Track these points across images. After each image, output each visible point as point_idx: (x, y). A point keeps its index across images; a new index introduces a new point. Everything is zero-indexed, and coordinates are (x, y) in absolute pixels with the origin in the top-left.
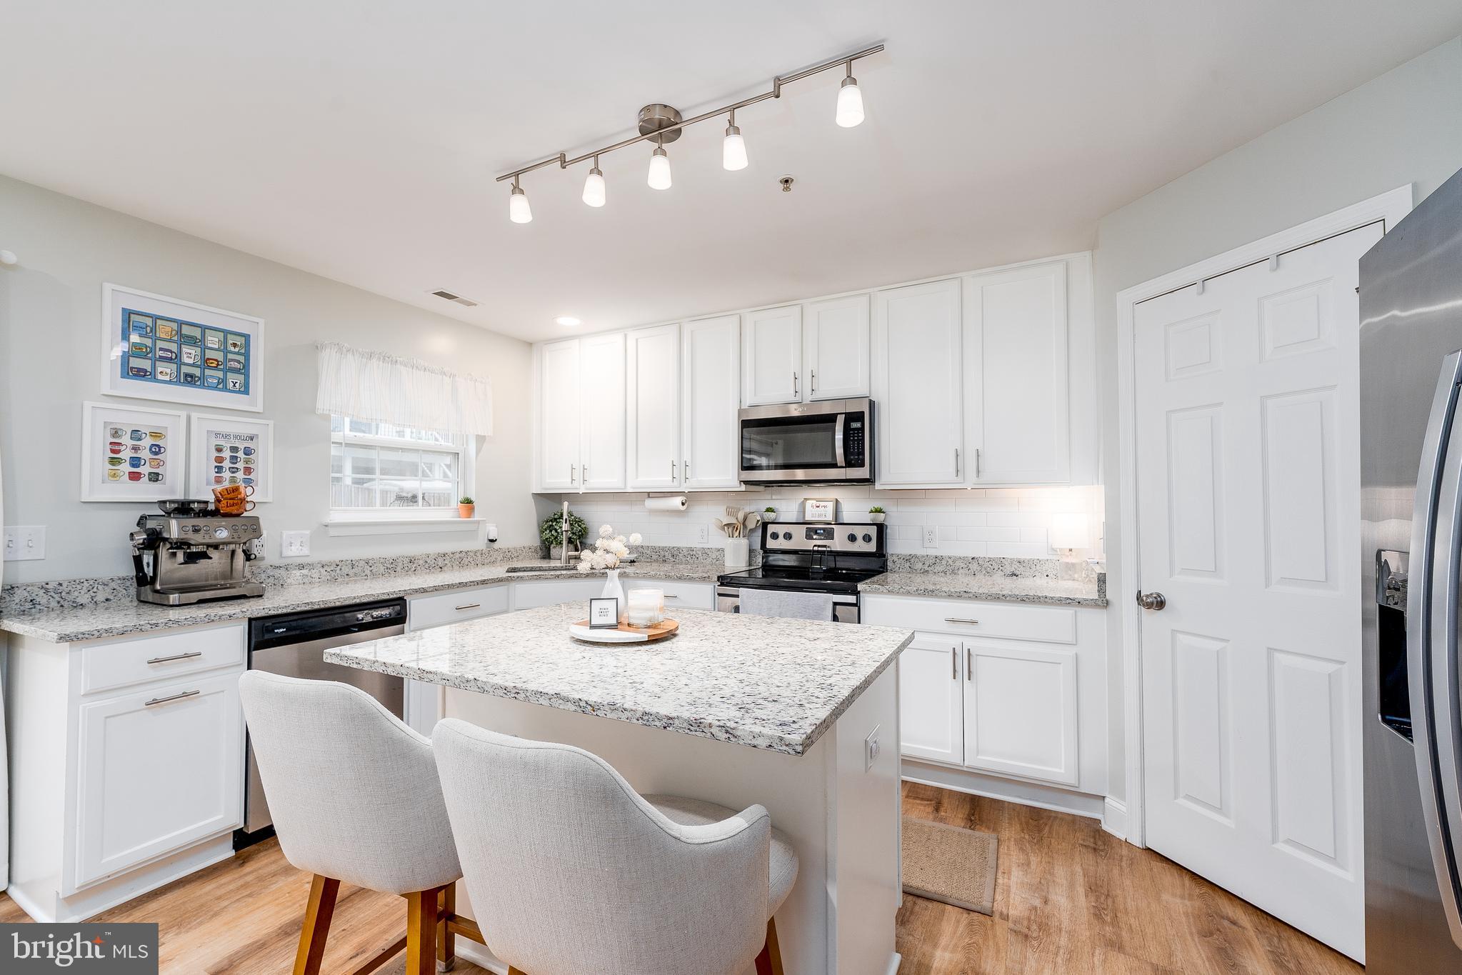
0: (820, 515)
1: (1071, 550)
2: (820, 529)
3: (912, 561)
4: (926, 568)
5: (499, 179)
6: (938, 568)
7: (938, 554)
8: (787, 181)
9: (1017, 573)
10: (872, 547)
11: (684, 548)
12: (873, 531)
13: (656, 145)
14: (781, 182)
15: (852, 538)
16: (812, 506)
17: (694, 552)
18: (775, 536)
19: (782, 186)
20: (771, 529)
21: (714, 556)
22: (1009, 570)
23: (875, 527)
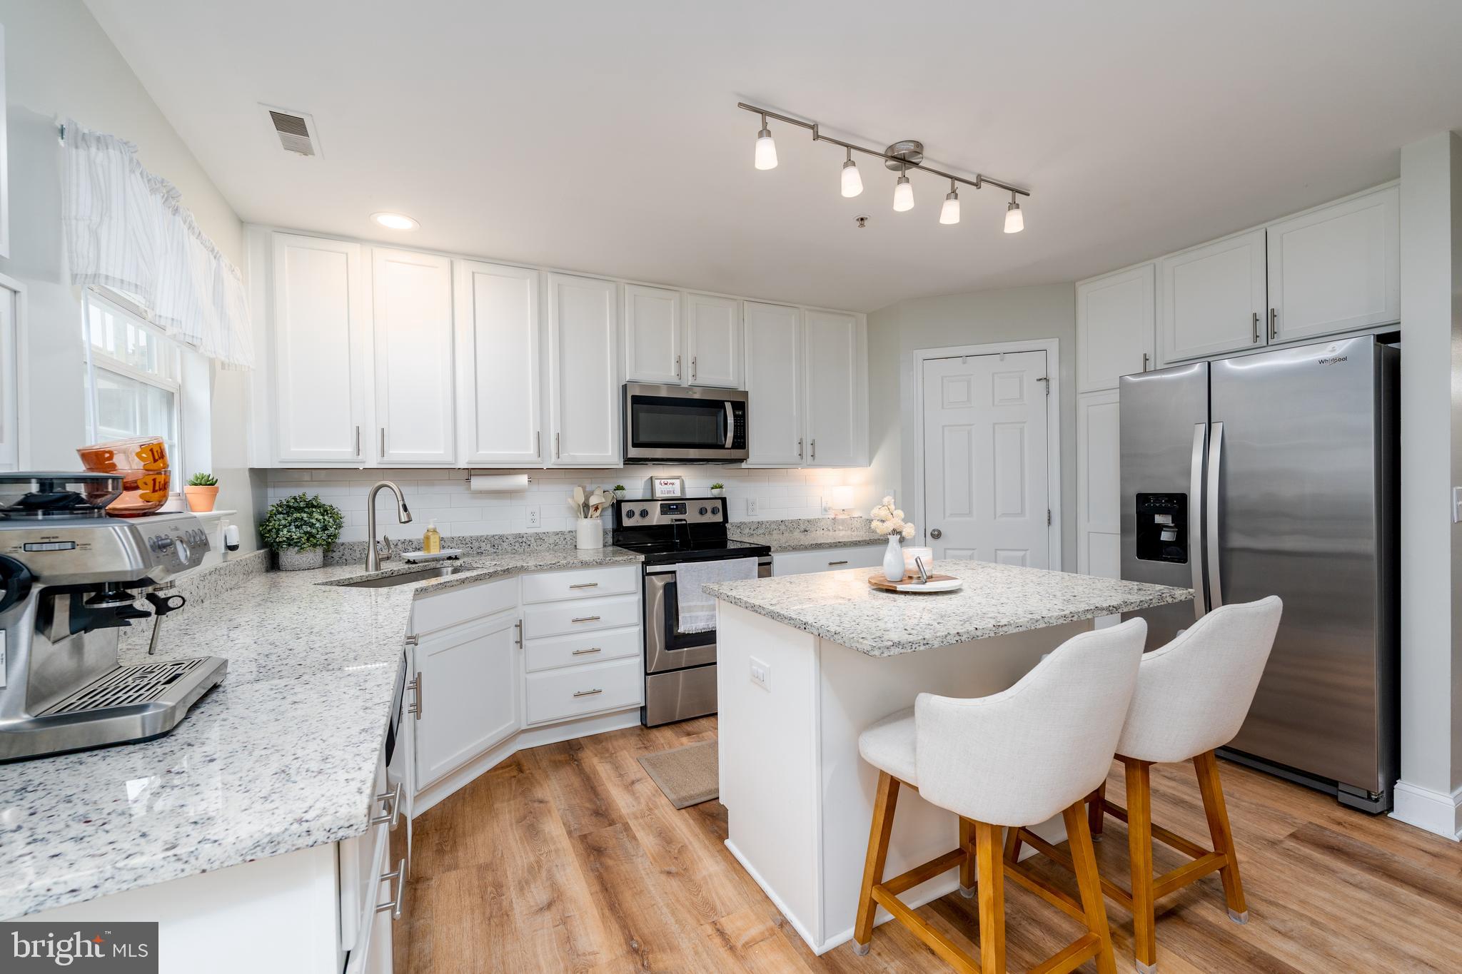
0: (669, 492)
1: (843, 510)
2: (673, 505)
3: (742, 527)
4: (752, 532)
5: (740, 105)
6: (760, 531)
7: (760, 520)
8: (862, 219)
9: (807, 529)
10: (719, 518)
11: (510, 535)
12: (719, 504)
13: (899, 174)
14: (858, 220)
15: (702, 511)
16: (661, 484)
17: (524, 539)
18: (631, 514)
19: (858, 223)
20: (625, 508)
21: (552, 541)
22: (802, 527)
23: (720, 501)
